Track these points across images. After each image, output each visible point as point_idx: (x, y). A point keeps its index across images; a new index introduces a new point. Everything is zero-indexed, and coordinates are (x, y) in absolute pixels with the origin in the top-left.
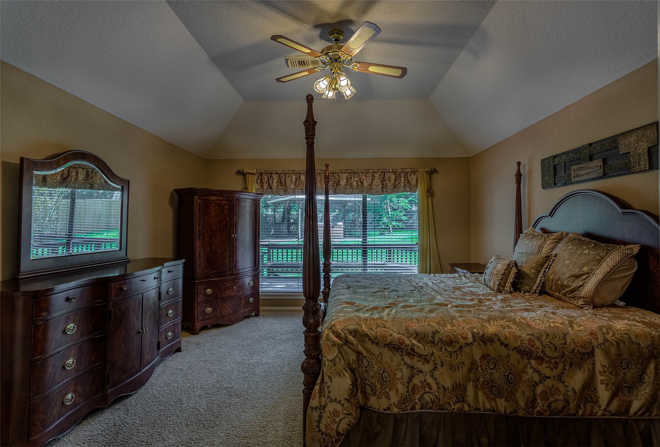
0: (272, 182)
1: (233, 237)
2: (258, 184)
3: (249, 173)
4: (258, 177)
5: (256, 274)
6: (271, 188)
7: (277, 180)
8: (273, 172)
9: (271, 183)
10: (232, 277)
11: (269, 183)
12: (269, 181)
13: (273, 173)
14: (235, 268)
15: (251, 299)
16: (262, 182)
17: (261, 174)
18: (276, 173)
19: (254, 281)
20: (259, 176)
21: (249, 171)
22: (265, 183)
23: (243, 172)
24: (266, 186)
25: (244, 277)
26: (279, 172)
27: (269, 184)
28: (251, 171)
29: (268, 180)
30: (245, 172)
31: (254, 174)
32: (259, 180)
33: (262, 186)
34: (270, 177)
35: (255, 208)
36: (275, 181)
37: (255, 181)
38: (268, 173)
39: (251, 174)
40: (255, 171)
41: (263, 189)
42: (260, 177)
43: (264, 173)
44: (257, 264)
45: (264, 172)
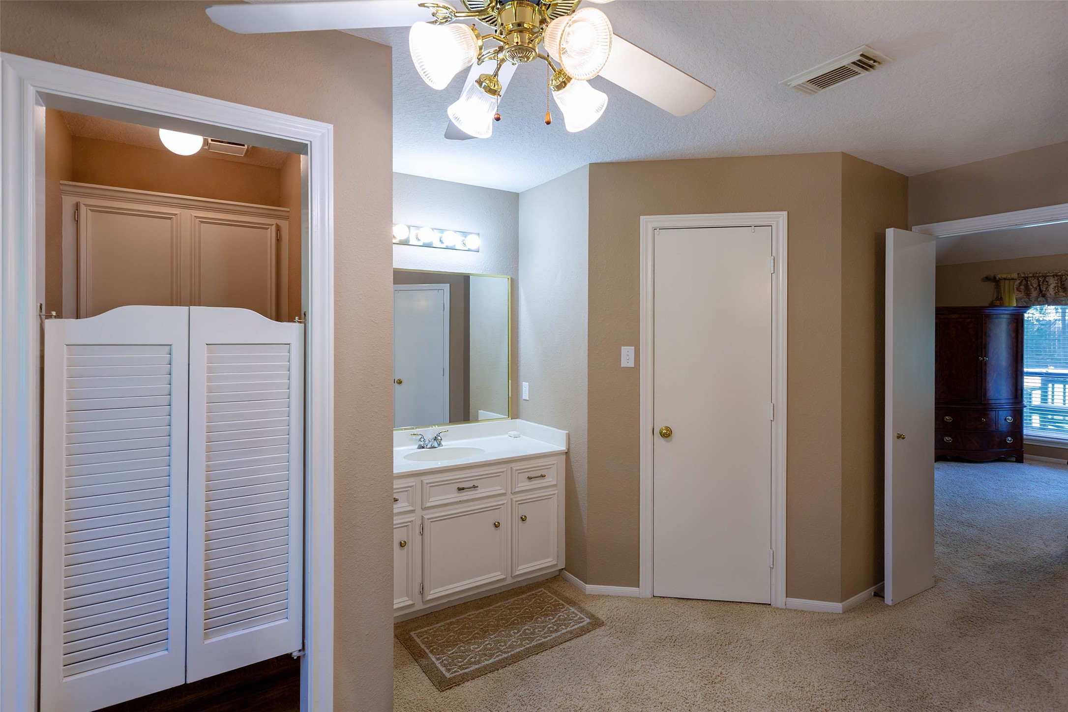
0: (1047, 288)
1: (982, 361)
2: (1020, 291)
3: (1005, 279)
4: (1020, 284)
5: (1017, 409)
6: (1044, 296)
7: (1056, 285)
8: (1048, 274)
9: (1044, 290)
10: (980, 407)
11: (1040, 289)
12: (1041, 286)
13: (1047, 276)
14: (985, 397)
15: (1010, 439)
16: (1027, 288)
17: (1026, 279)
18: (1053, 276)
19: (1014, 417)
20: (1021, 282)
21: (1004, 276)
22: (1033, 290)
23: (995, 278)
24: (1034, 294)
25: (997, 409)
26: (1060, 274)
27: (1041, 291)
28: (1009, 276)
29: (1039, 285)
30: (997, 278)
31: (1013, 279)
32: (1022, 287)
33: (1028, 294)
34: (1043, 281)
35: (1015, 324)
36: (1052, 286)
37: (1015, 289)
38: (1038, 277)
39: (1009, 279)
40: (1015, 276)
41: (1029, 298)
42: (1024, 282)
43: (1031, 277)
44: (1019, 395)
45: (1031, 275)
